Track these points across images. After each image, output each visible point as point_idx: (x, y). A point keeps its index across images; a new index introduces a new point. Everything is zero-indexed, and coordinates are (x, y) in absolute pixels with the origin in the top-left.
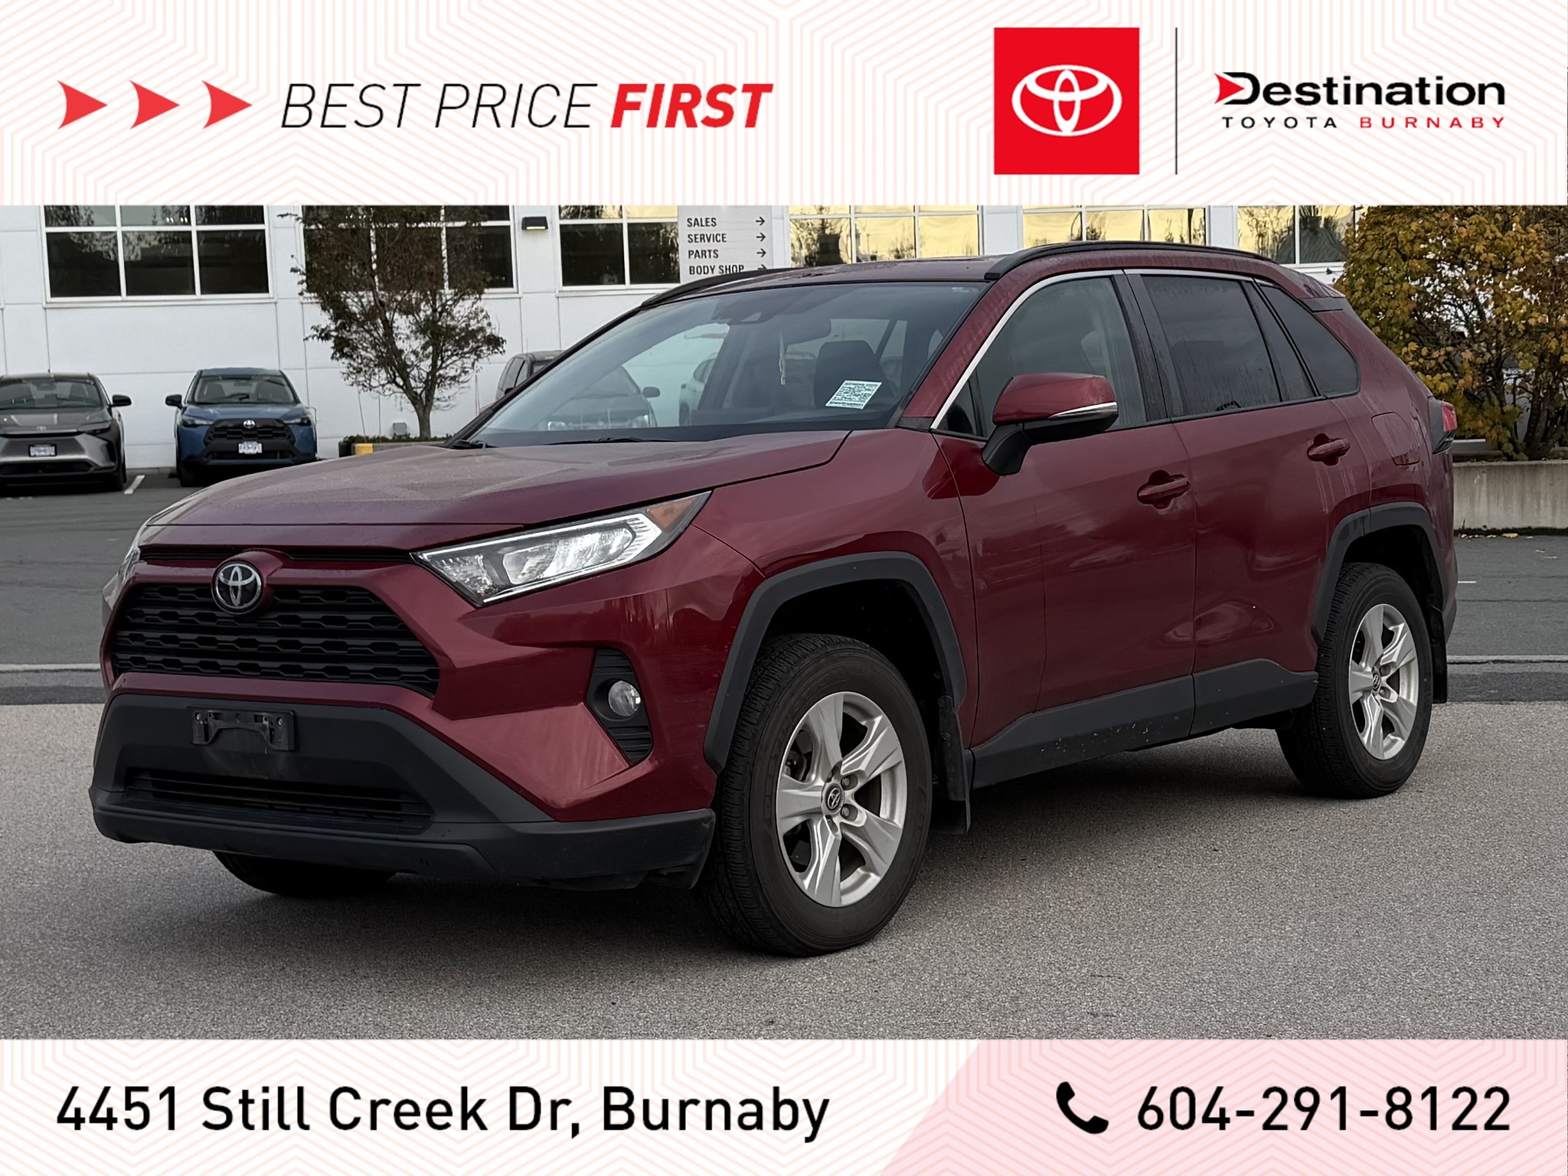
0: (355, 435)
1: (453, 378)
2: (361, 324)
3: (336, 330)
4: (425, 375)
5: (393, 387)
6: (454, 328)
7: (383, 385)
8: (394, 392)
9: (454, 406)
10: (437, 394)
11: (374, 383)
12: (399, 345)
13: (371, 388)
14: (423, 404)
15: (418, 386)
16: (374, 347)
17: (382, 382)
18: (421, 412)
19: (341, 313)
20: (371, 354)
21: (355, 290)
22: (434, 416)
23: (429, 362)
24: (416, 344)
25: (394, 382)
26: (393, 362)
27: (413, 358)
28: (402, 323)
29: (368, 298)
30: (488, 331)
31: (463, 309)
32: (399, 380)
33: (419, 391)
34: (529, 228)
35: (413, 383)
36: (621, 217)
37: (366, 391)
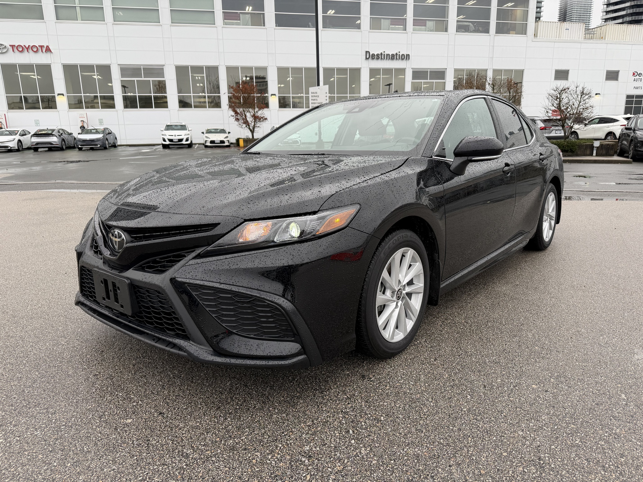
0: (239, 137)
1: (258, 127)
2: (240, 115)
3: (236, 116)
4: (252, 126)
6: (258, 116)
8: (247, 129)
9: (259, 133)
10: (255, 129)
11: (243, 127)
12: (248, 119)
13: (242, 128)
15: (251, 128)
16: (243, 120)
19: (236, 113)
20: (243, 121)
21: (239, 108)
22: (255, 134)
23: (254, 123)
24: (251, 119)
25: (246, 127)
26: (246, 122)
27: (251, 122)
28: (248, 115)
29: (241, 109)
30: (265, 117)
31: (260, 112)
32: (248, 127)
34: (272, 96)
35: (250, 127)
36: (290, 94)
37: (241, 129)
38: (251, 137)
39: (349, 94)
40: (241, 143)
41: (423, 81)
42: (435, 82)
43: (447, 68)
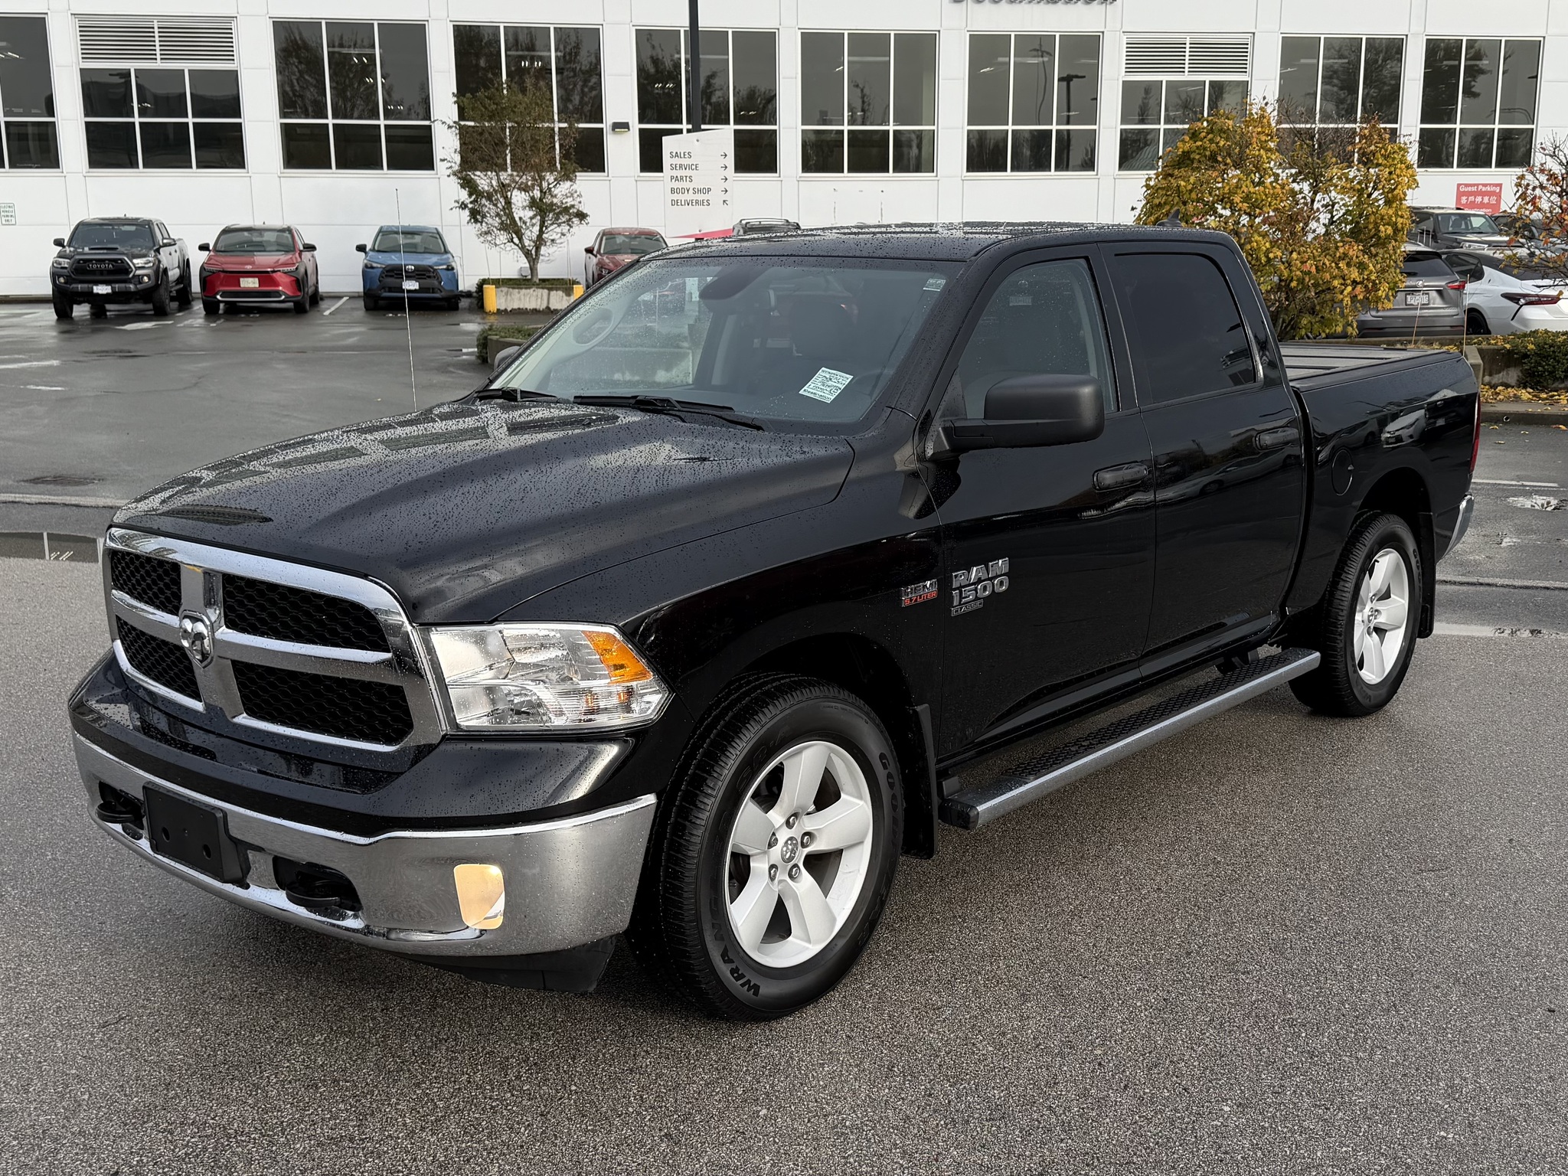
0: (486, 275)
1: (553, 240)
2: (489, 199)
3: (471, 203)
4: (534, 237)
5: (513, 244)
6: (552, 204)
7: (505, 244)
8: (513, 249)
10: (542, 252)
11: (498, 243)
12: (516, 215)
13: (496, 245)
14: (533, 258)
15: (529, 245)
16: (500, 216)
17: (504, 241)
18: (531, 262)
19: (474, 191)
20: (497, 222)
22: (540, 265)
23: (537, 228)
24: (530, 214)
25: (512, 241)
26: (512, 227)
27: (526, 225)
28: (519, 198)
29: (496, 179)
30: (578, 207)
33: (530, 248)
34: (616, 130)
36: (682, 123)
40: (491, 299)
41: (1164, 78)
42: (1211, 82)
43: (1254, 33)
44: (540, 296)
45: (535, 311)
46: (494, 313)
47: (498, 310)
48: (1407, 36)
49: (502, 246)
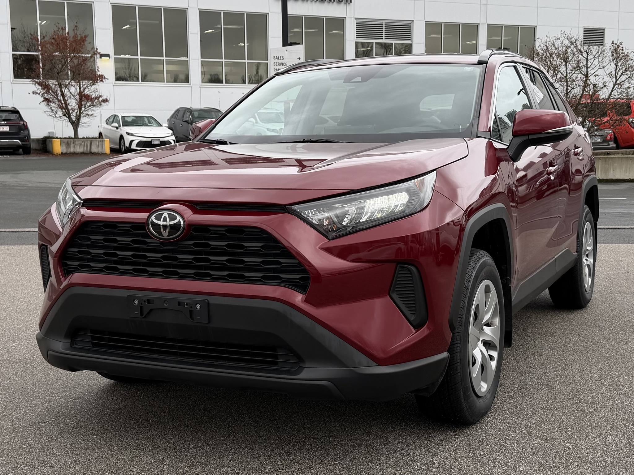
1: (88, 115)
3: (43, 93)
4: (74, 114)
5: (65, 117)
6: (89, 95)
7: (60, 117)
8: (65, 120)
9: (90, 126)
11: (57, 116)
14: (75, 125)
16: (58, 102)
17: (60, 116)
18: (75, 128)
19: (46, 87)
20: (57, 105)
22: (80, 129)
23: (79, 108)
25: (65, 115)
26: (64, 108)
27: (72, 107)
29: (54, 82)
32: (67, 116)
33: (74, 119)
34: (102, 58)
35: (72, 117)
36: (138, 56)
37: (55, 119)
38: (73, 135)
39: (248, 60)
40: (58, 147)
41: (374, 41)
42: (395, 43)
43: (413, 21)
44: (86, 145)
45: (83, 154)
46: (59, 154)
47: (62, 153)
48: (479, 24)
49: (59, 118)
